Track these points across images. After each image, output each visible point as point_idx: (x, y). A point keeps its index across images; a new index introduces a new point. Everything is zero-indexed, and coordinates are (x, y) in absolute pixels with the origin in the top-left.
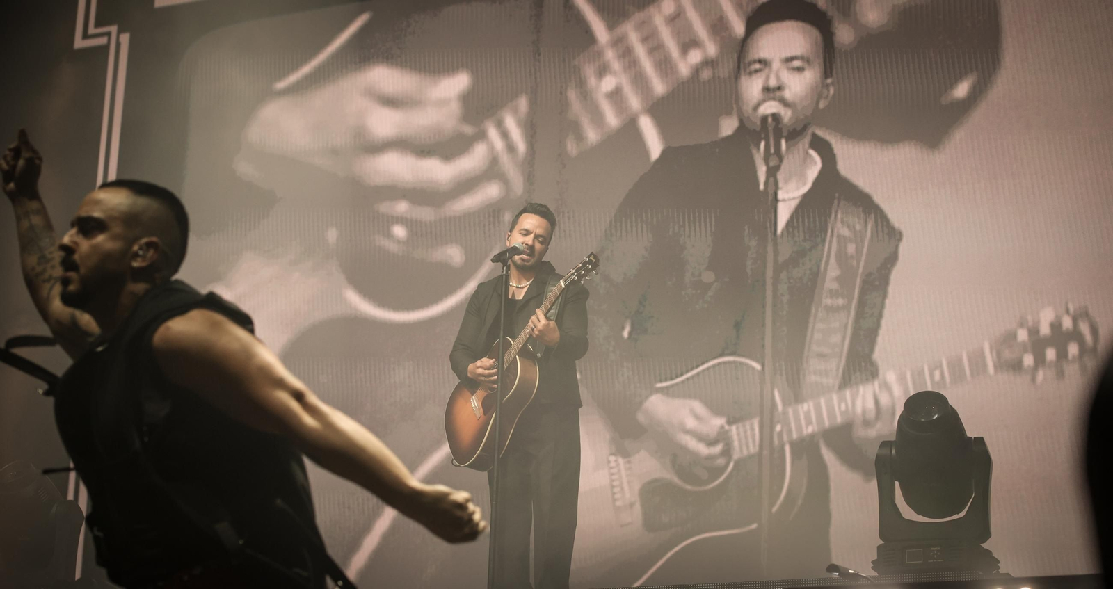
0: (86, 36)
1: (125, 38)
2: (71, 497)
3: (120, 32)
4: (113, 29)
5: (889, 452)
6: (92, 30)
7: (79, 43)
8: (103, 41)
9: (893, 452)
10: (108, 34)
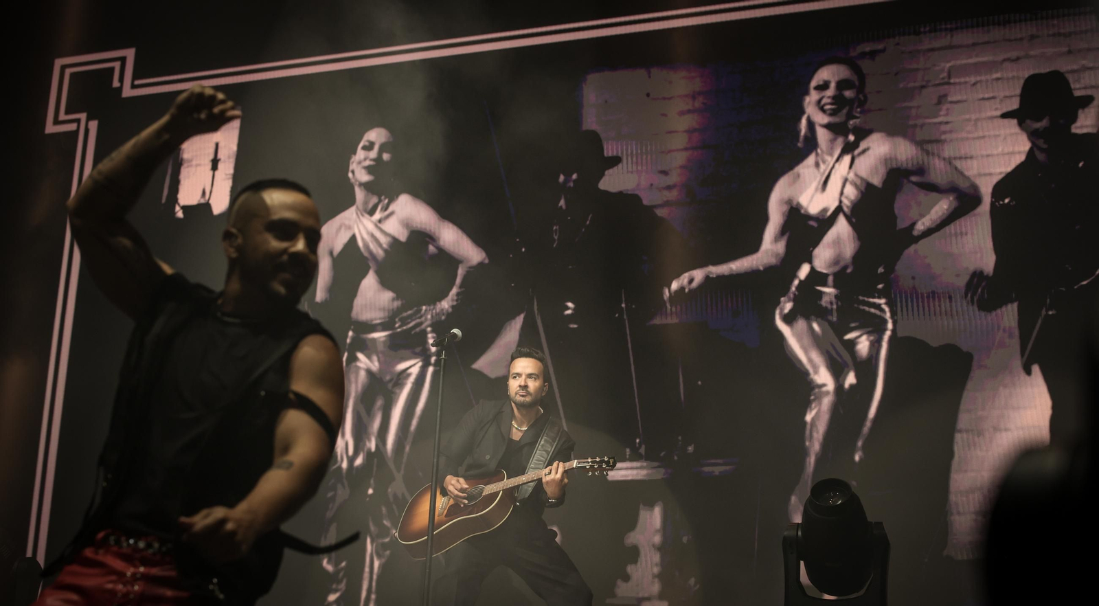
0: (57, 122)
1: (94, 125)
2: (29, 554)
3: (88, 119)
4: (83, 116)
5: (796, 533)
6: (62, 117)
7: (50, 128)
8: (73, 127)
9: (800, 533)
10: (78, 121)
